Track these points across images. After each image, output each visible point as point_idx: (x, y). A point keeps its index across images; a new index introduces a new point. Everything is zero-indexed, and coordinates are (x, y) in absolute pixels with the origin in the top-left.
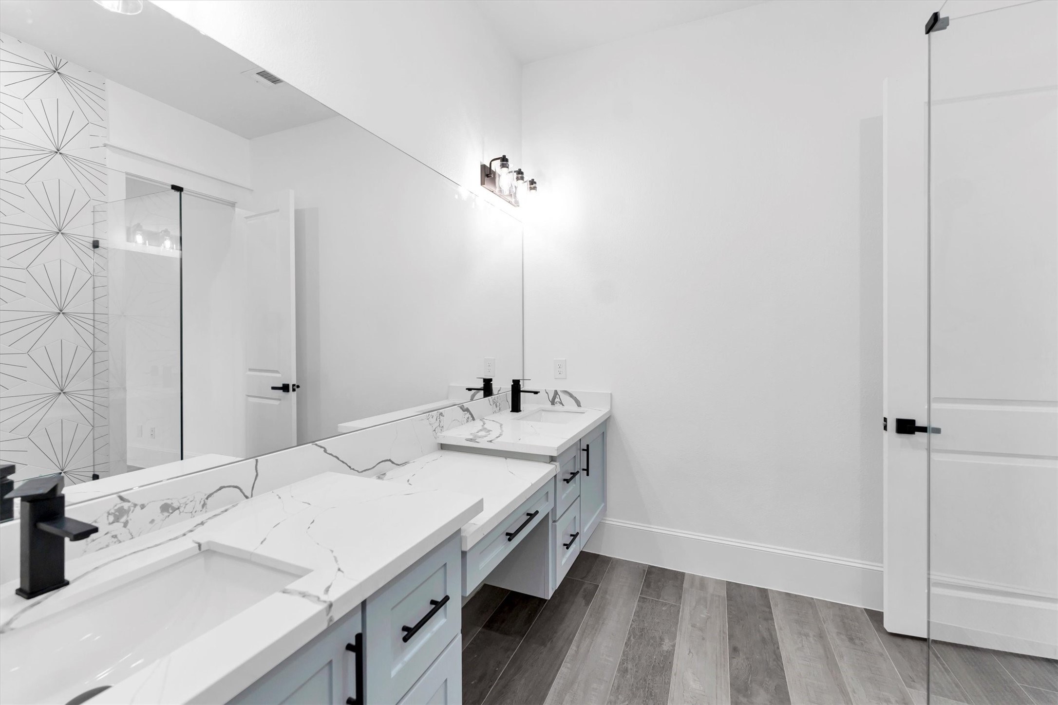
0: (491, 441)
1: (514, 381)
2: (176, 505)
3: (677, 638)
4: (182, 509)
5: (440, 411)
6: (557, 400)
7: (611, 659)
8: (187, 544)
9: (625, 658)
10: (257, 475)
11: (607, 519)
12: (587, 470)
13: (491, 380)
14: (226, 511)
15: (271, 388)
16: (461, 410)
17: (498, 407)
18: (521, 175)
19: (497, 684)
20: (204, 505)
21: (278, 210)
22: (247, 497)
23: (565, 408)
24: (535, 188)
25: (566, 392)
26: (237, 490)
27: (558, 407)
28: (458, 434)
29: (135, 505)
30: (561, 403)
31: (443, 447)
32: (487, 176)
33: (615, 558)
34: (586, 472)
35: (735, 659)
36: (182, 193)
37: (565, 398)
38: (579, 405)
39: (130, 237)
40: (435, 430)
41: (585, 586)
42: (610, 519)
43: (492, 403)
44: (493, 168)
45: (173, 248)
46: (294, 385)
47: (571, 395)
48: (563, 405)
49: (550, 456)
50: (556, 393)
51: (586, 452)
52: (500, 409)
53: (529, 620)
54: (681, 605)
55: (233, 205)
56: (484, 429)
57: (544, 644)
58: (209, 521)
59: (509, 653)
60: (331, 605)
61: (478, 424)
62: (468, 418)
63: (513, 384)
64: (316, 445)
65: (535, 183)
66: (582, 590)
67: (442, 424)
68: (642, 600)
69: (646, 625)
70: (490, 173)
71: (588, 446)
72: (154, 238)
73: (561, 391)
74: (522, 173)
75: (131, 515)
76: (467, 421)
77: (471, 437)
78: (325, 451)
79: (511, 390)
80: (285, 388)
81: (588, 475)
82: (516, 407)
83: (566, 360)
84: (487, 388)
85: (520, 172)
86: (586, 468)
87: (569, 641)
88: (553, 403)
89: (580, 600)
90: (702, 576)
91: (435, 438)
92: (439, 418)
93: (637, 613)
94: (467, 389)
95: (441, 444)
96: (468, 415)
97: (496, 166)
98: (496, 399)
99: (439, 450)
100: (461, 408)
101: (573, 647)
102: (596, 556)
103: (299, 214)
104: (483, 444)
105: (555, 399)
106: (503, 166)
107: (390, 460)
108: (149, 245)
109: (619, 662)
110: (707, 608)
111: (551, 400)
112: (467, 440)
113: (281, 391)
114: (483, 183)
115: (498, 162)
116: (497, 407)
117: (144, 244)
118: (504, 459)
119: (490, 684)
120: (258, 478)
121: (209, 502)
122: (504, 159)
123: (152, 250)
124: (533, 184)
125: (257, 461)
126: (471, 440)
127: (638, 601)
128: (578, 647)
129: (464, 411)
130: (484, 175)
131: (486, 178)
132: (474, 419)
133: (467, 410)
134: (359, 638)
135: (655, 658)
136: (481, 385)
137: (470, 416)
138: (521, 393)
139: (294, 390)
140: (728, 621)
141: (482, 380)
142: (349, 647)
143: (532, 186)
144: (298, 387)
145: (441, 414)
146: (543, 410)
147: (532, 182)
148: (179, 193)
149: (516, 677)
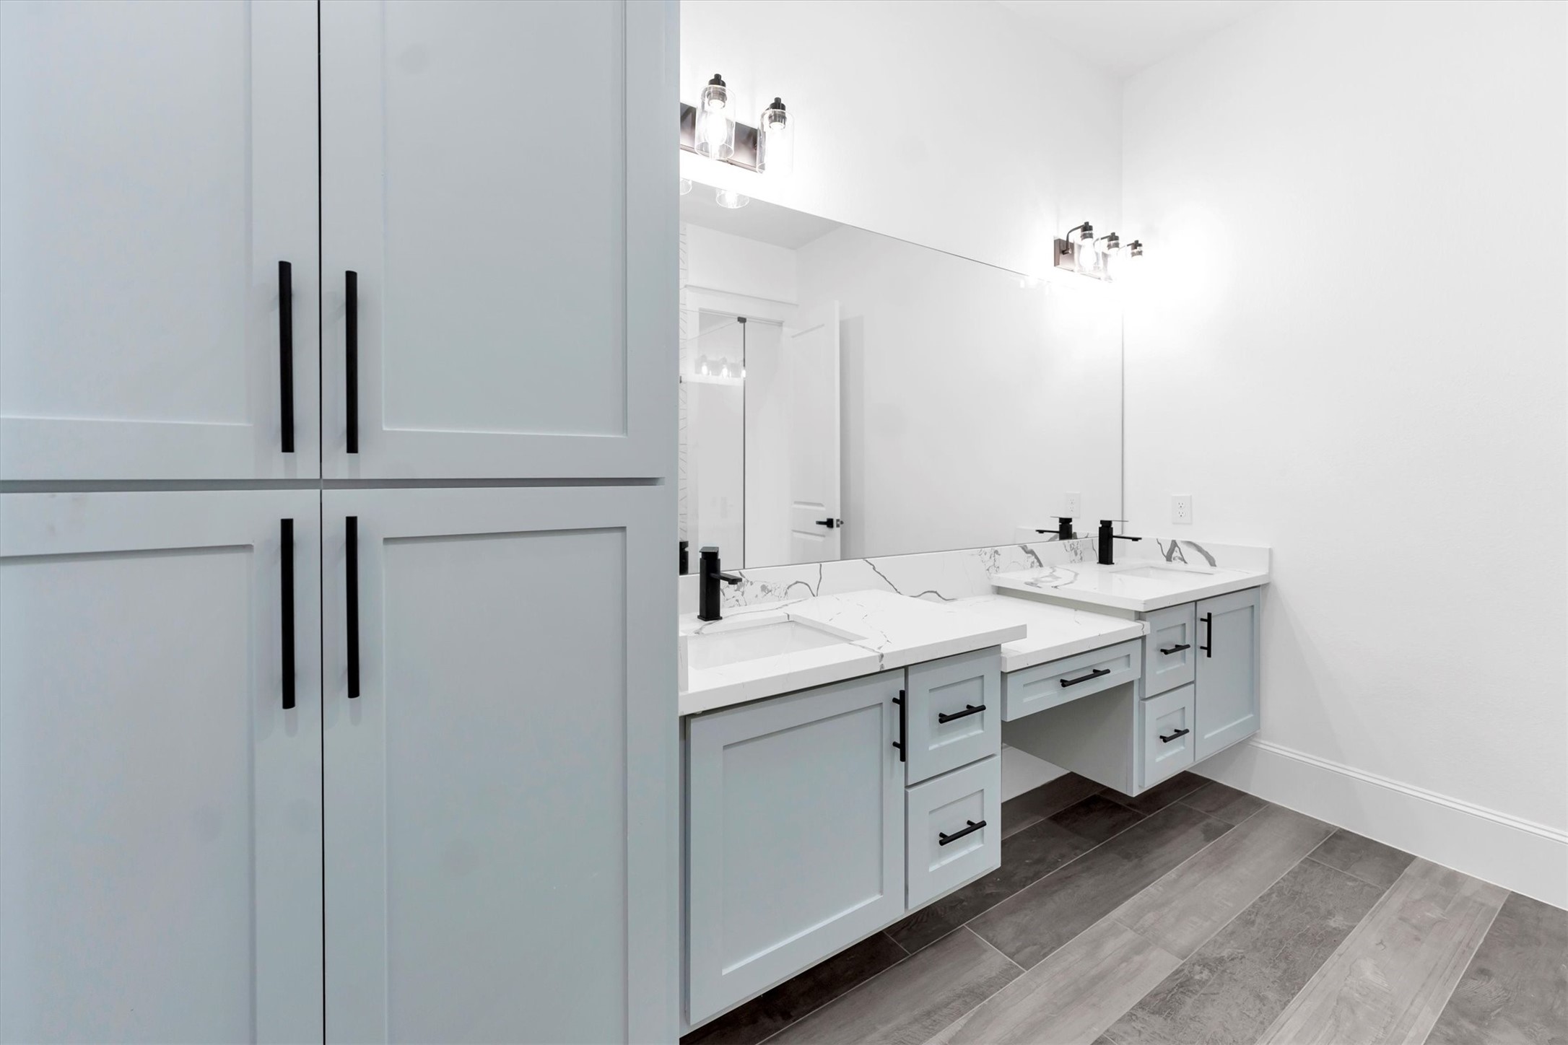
0: (1056, 587)
1: (1102, 522)
2: (769, 588)
3: (1363, 921)
4: (773, 592)
5: (996, 548)
6: (1176, 554)
7: (1230, 904)
8: (781, 613)
9: (1255, 911)
10: (821, 578)
11: (1262, 742)
12: (1209, 649)
13: (1070, 520)
14: (800, 601)
15: (815, 523)
16: (1023, 552)
17: (1078, 555)
18: (1114, 242)
19: (1057, 873)
20: (786, 593)
21: (823, 325)
22: (814, 596)
23: (1189, 567)
24: (1140, 253)
25: (1190, 543)
26: (807, 587)
27: (1176, 564)
28: (1018, 578)
29: (748, 581)
30: (1183, 560)
31: (1000, 591)
32: (1063, 252)
33: (1274, 804)
34: (1206, 651)
35: (1476, 981)
36: (746, 324)
37: (1188, 552)
38: (1212, 562)
39: (698, 371)
40: (988, 570)
41: (1209, 821)
42: (1267, 743)
43: (1069, 549)
44: (1071, 241)
45: (729, 376)
46: (838, 520)
47: (1199, 549)
48: (1186, 563)
49: (1136, 612)
50: (1174, 544)
51: (1206, 623)
52: (1081, 559)
53: (1113, 829)
54: (1388, 892)
55: (780, 324)
56: (1051, 575)
57: (1127, 857)
58: (791, 605)
59: (1078, 851)
60: (882, 656)
61: (1046, 571)
62: (1033, 562)
63: (1101, 526)
64: (867, 561)
65: (1140, 245)
66: (1204, 823)
67: (997, 564)
68: (1310, 862)
69: (1306, 890)
70: (1067, 249)
71: (1209, 615)
72: (716, 368)
73: (1182, 542)
74: (1117, 238)
75: (746, 588)
76: (1032, 567)
77: (1032, 581)
78: (874, 569)
79: (1098, 535)
80: (829, 523)
81: (1209, 655)
82: (1105, 557)
83: (1191, 496)
84: (1065, 530)
85: (1113, 237)
86: (1206, 646)
87: (1168, 867)
88: (1169, 558)
89: (1196, 833)
90: (1455, 871)
91: (988, 578)
92: (994, 556)
93: (1294, 874)
94: (1037, 531)
95: (999, 587)
96: (1033, 558)
97: (1076, 237)
98: (1076, 544)
99: (993, 593)
100: (1023, 548)
101: (1172, 874)
102: (1241, 794)
103: (843, 325)
104: (1046, 590)
105: (1172, 553)
106: (1084, 237)
107: (936, 592)
108: (712, 374)
109: (1241, 911)
110: (1445, 909)
111: (1166, 554)
112: (1027, 584)
113: (825, 526)
114: (1056, 263)
115: (1079, 232)
116: (1076, 554)
117: (709, 374)
118: (1073, 611)
119: (1049, 869)
120: (822, 580)
121: (789, 591)
122: (1086, 228)
123: (713, 379)
124: (1136, 248)
125: (821, 565)
126: (1031, 584)
127: (1302, 862)
128: (1180, 876)
129: (1027, 552)
130: (1058, 251)
131: (1062, 256)
132: (1041, 565)
133: (1032, 552)
134: (903, 693)
135: (1309, 929)
136: (1056, 526)
137: (1036, 561)
138: (1114, 539)
139: (838, 526)
140: (1486, 936)
141: (1058, 520)
142: (895, 700)
143: (1135, 251)
144: (842, 523)
145: (996, 552)
146: (1152, 567)
147: (1136, 245)
148: (743, 324)
149: (1084, 875)
